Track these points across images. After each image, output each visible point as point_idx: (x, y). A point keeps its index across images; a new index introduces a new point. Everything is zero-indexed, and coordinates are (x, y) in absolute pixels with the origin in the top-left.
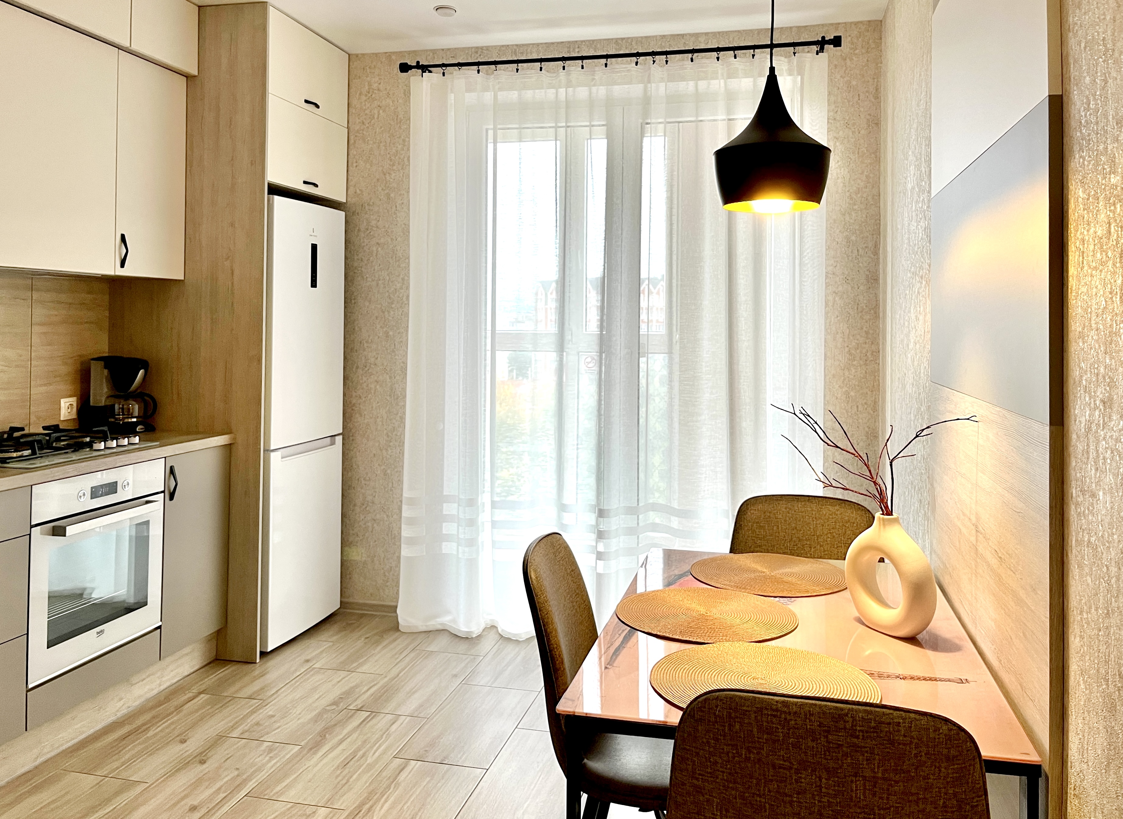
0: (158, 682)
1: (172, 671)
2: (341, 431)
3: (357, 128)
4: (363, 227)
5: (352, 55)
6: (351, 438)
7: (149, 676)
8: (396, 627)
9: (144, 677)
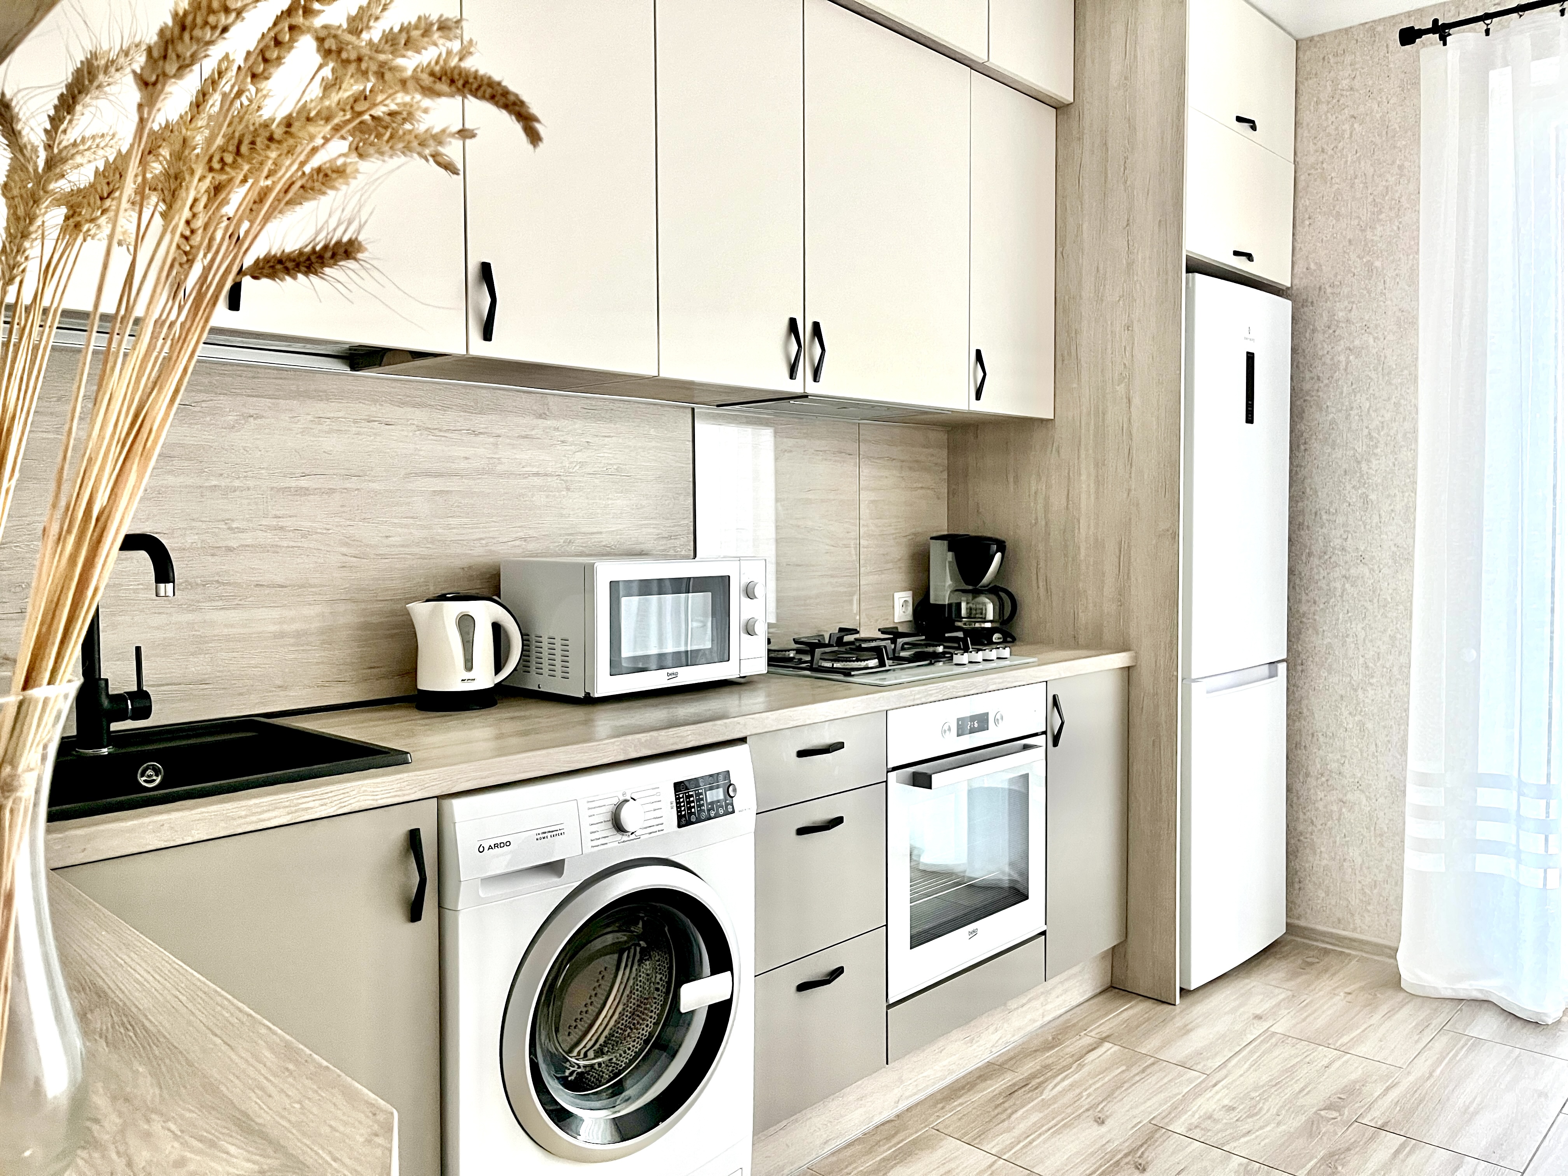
0: (1041, 1011)
1: (1058, 997)
2: (1285, 656)
3: (1311, 160)
4: (1320, 325)
5: (1302, 40)
6: (1299, 668)
7: (1030, 1001)
8: (1395, 982)
9: (1024, 1001)
